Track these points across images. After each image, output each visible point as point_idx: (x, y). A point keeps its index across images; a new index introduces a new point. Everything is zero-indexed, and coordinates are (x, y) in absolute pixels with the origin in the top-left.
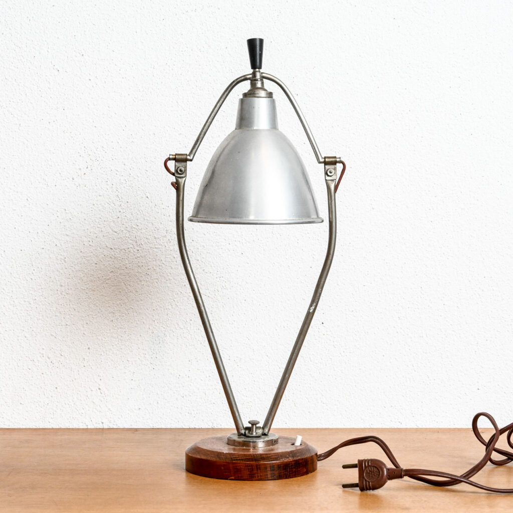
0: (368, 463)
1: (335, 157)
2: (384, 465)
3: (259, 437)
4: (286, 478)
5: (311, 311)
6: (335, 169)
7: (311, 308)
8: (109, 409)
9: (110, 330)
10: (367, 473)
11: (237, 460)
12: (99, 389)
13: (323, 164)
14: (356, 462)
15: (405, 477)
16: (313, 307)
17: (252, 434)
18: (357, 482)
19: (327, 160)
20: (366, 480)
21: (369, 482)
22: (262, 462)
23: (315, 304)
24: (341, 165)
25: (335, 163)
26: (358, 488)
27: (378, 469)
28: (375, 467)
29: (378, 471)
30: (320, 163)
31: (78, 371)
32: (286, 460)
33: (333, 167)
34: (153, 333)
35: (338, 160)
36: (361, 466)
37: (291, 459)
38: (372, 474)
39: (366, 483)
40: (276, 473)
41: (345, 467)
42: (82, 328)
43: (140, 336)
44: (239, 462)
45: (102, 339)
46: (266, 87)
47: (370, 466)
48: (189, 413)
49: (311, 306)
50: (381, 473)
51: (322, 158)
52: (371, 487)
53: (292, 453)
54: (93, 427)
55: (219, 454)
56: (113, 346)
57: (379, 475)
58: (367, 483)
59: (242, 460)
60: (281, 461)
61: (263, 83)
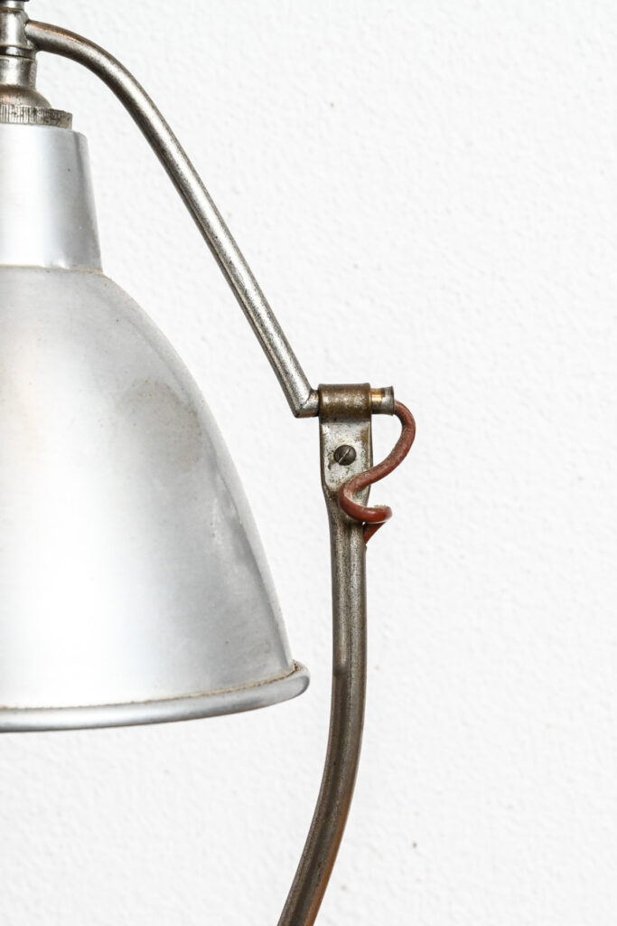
1: (365, 389)
6: (366, 439)
13: (317, 419)
19: (326, 400)
24: (394, 421)
25: (364, 413)
30: (299, 413)
33: (356, 429)
35: (376, 399)
46: (42, 86)
51: (311, 391)
61: (27, 70)
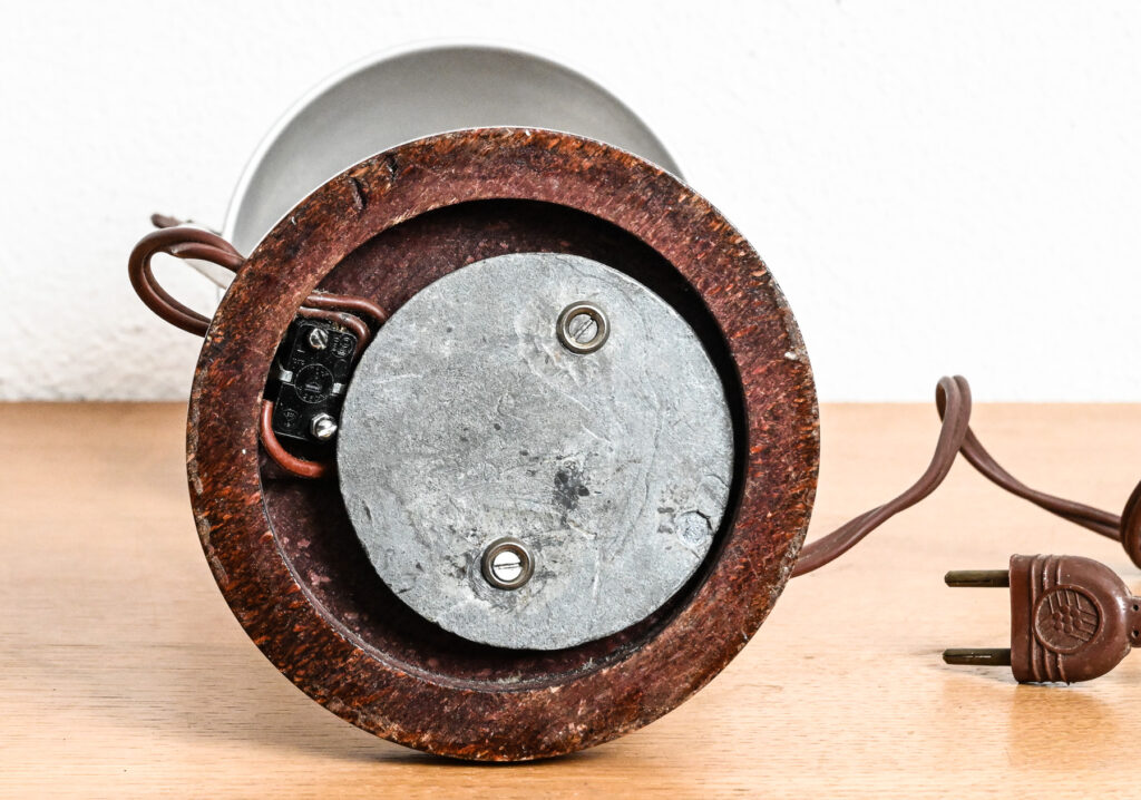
0: (1054, 577)
2: (1119, 583)
10: (1044, 617)
14: (1005, 566)
18: (1005, 642)
20: (1039, 643)
21: (1054, 654)
26: (1008, 669)
27: (1091, 602)
28: (1083, 595)
29: (1090, 611)
36: (1023, 580)
38: (1065, 621)
39: (1042, 657)
41: (954, 580)
47: (1063, 589)
50: (1104, 616)
52: (1063, 673)
57: (1097, 627)
58: (1047, 655)
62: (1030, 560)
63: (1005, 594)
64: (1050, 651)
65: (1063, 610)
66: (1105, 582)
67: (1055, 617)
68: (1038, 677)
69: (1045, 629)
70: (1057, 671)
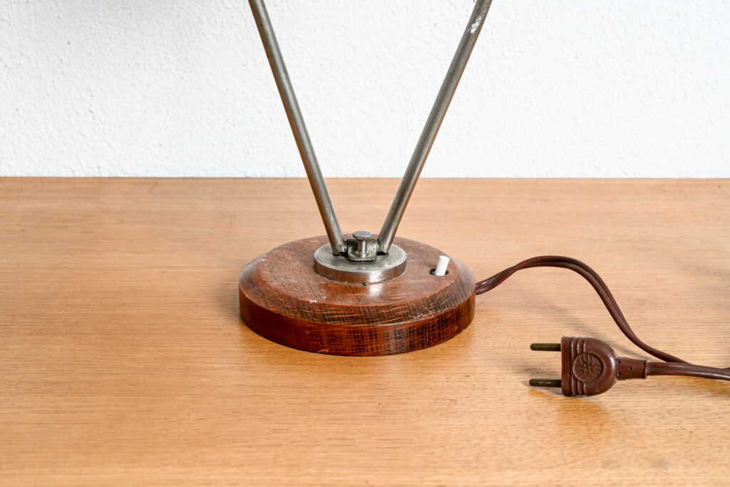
0: (582, 348)
2: (612, 351)
3: (370, 262)
4: (423, 347)
5: (473, 31)
7: (473, 26)
8: (109, 145)
9: (104, 11)
10: (578, 366)
11: (333, 320)
12: (91, 112)
14: (559, 342)
15: (648, 377)
16: (477, 24)
17: (359, 256)
18: (559, 377)
20: (575, 378)
21: (582, 383)
22: (380, 325)
23: (480, 18)
26: (560, 390)
27: (599, 359)
28: (595, 356)
29: (599, 364)
31: (53, 81)
32: (423, 318)
34: (179, 16)
36: (567, 349)
37: (431, 315)
38: (587, 368)
39: (576, 385)
40: (406, 342)
41: (535, 347)
42: (55, 8)
43: (158, 22)
44: (337, 323)
45: (91, 27)
47: (586, 354)
48: (243, 151)
49: (473, 20)
50: (605, 367)
52: (585, 392)
53: (434, 301)
54: (83, 175)
55: (300, 305)
56: (110, 38)
57: (602, 372)
58: (579, 383)
59: (343, 319)
60: (415, 319)
62: (571, 339)
63: (559, 354)
64: (580, 382)
65: (586, 363)
66: (605, 351)
67: (582, 366)
68: (574, 393)
69: (577, 372)
70: (583, 391)
